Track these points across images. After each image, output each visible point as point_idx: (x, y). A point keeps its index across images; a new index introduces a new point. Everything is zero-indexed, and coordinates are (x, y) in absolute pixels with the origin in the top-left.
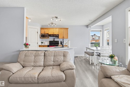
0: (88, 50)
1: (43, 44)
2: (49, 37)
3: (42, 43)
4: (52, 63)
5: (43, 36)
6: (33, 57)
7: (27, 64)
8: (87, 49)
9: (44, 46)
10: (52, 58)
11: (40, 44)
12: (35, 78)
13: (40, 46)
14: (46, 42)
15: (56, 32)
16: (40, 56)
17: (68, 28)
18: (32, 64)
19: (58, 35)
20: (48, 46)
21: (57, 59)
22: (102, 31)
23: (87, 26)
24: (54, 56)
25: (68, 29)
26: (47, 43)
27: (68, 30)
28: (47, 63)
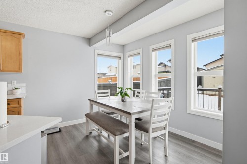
0: (96, 109)
8: (92, 105)
22: (122, 58)
23: (90, 41)
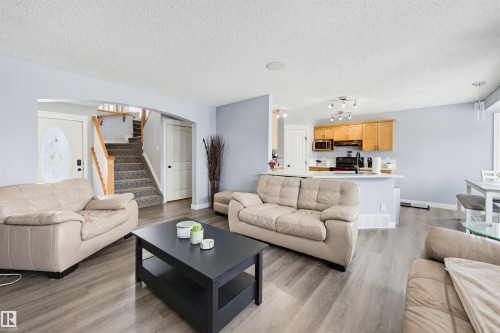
1: (320, 165)
2: (335, 148)
3: (318, 161)
4: (314, 204)
5: (320, 146)
6: (280, 188)
7: (268, 198)
8: (468, 188)
9: (320, 169)
10: (315, 194)
11: (313, 164)
12: (271, 220)
13: (312, 169)
14: (329, 159)
15: (354, 133)
16: (290, 186)
17: (392, 121)
18: (277, 200)
19: (360, 141)
20: (331, 169)
21: (324, 198)
24: (319, 190)
25: (394, 123)
26: (331, 163)
27: (391, 125)
28: (305, 203)
